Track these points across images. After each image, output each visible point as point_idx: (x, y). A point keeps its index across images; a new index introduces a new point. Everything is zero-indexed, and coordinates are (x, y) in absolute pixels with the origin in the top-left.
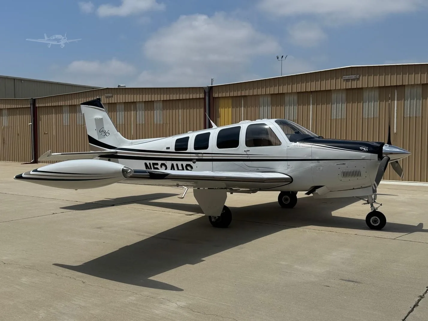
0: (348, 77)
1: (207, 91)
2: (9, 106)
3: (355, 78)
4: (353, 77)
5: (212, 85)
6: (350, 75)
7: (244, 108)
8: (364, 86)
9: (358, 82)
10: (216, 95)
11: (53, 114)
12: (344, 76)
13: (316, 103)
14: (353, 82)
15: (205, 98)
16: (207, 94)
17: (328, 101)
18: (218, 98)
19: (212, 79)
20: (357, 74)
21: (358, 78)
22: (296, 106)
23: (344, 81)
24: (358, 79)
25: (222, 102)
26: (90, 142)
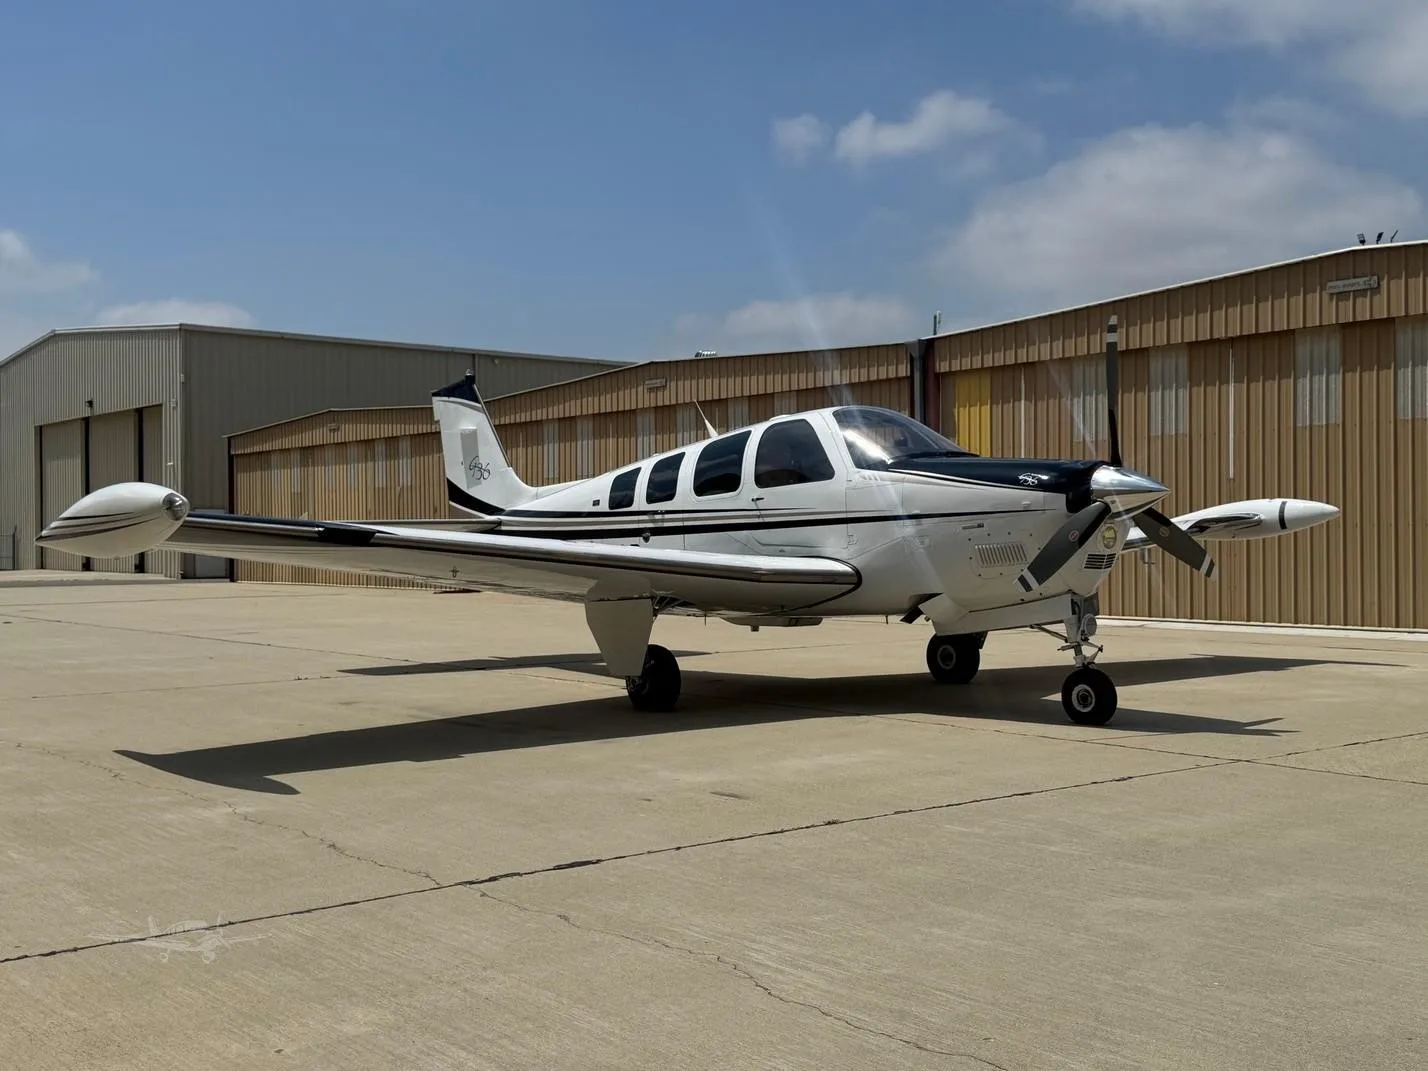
0: (1344, 286)
1: (916, 355)
2: (412, 429)
3: (1367, 287)
4: (1358, 283)
5: (935, 334)
6: (1349, 279)
7: (1028, 403)
8: (1394, 314)
9: (1376, 298)
10: (943, 367)
11: (518, 446)
12: (1331, 281)
13: (1247, 375)
14: (1359, 301)
15: (911, 378)
16: (917, 364)
17: (1286, 368)
18: (951, 373)
19: (935, 318)
20: (1373, 275)
21: (1376, 285)
22: (1184, 387)
23: (1331, 299)
24: (1376, 290)
25: (962, 387)
26: (452, 498)
